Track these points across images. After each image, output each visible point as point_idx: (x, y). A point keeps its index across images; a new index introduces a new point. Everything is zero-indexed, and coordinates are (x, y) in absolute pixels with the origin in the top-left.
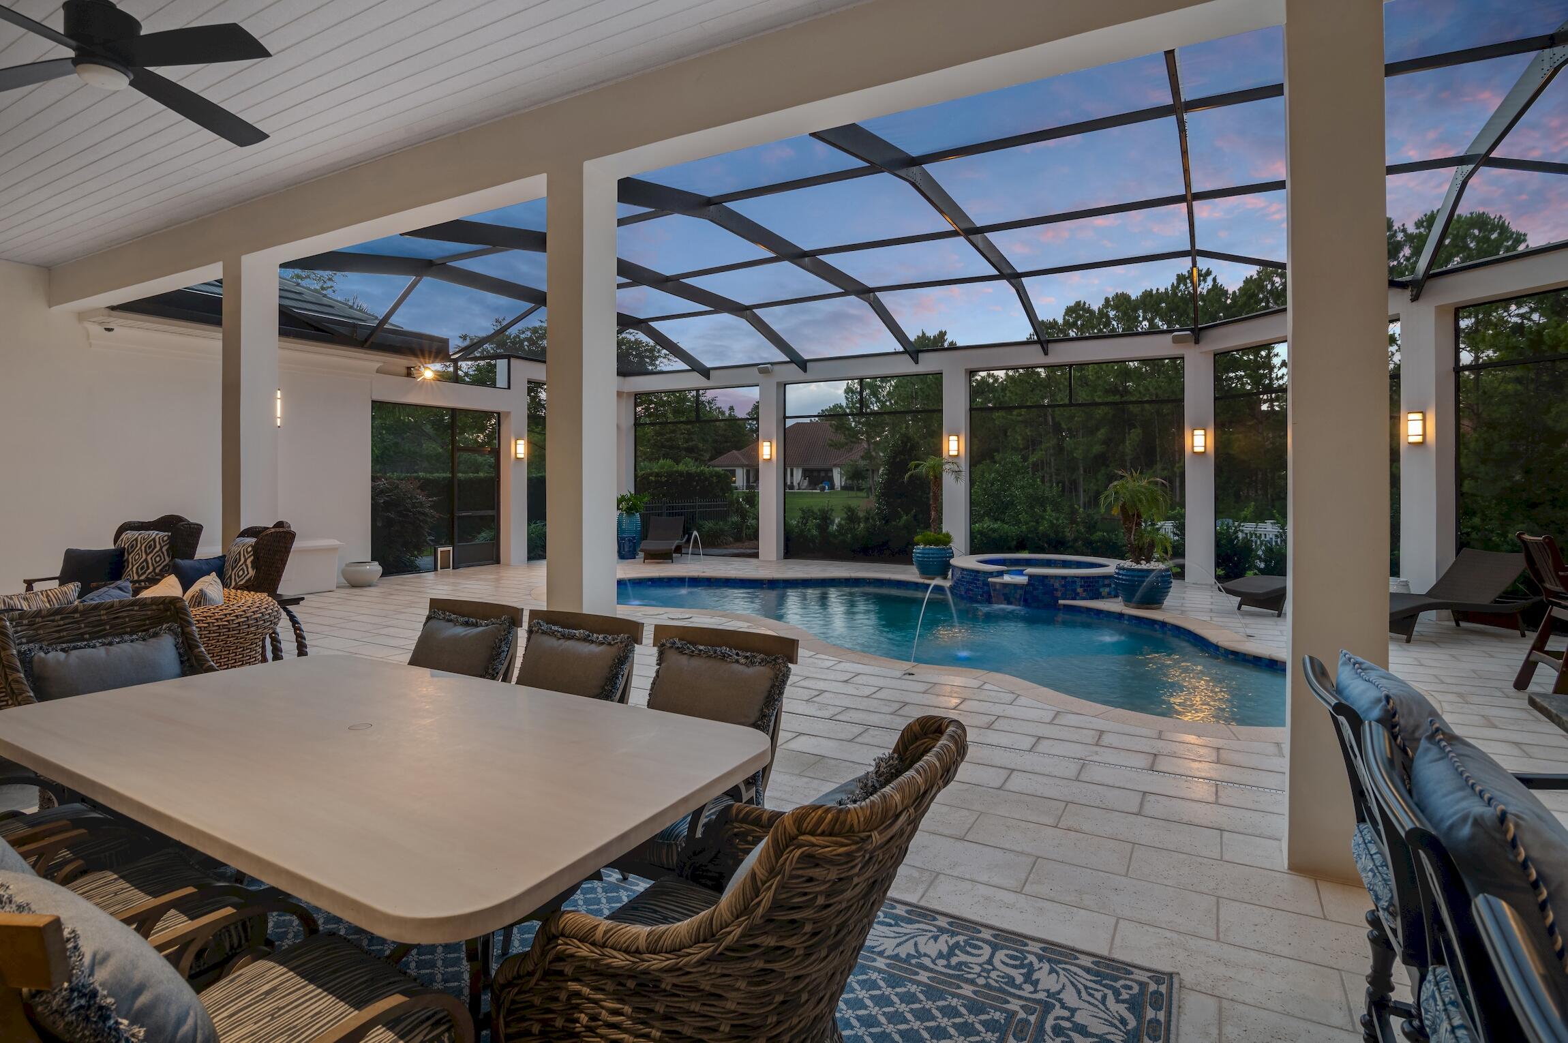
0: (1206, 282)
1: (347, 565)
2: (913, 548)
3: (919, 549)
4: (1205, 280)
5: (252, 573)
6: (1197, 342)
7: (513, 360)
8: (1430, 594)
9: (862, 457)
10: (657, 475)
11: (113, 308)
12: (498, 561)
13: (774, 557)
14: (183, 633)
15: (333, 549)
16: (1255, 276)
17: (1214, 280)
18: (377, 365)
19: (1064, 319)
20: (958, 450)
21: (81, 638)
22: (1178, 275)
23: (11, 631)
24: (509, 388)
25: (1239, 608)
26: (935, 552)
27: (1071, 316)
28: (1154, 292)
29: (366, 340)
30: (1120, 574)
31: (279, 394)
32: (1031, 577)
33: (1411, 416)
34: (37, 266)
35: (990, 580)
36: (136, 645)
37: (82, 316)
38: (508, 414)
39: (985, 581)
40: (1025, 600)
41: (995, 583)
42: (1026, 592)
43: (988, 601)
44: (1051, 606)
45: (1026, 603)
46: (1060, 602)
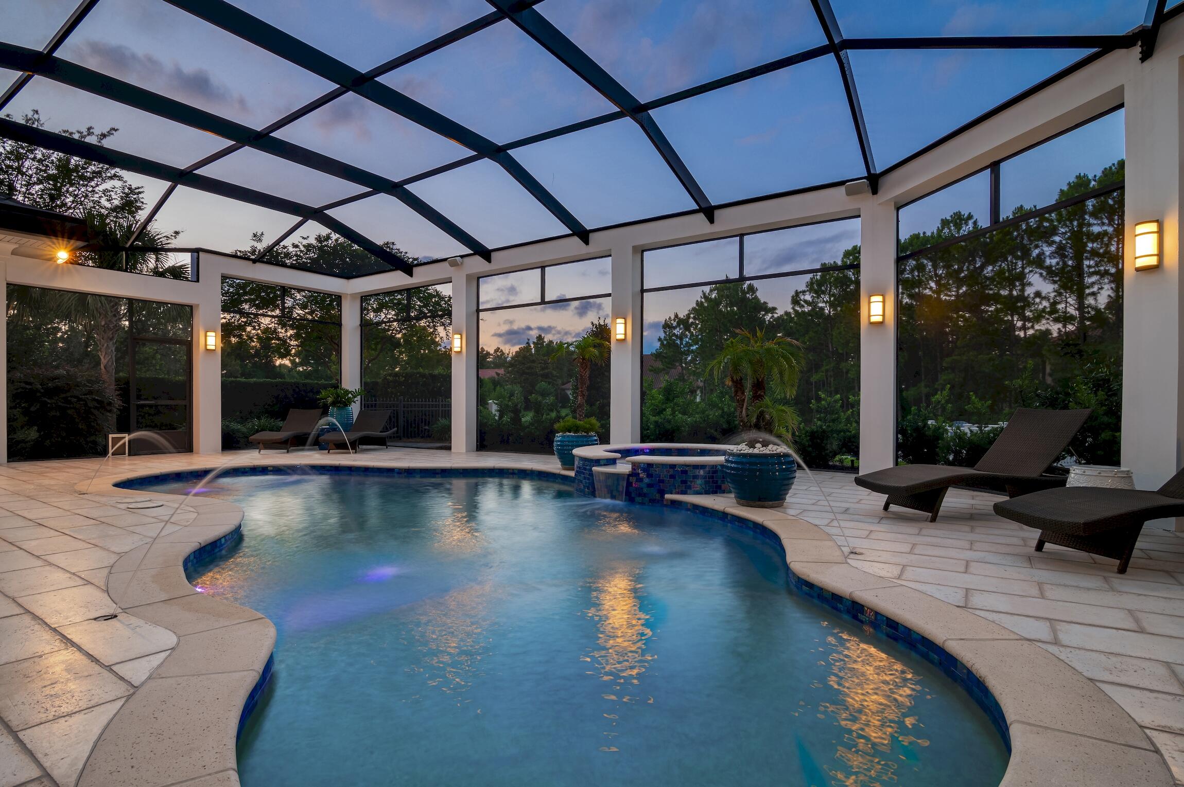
0: (967, 225)
2: (555, 436)
3: (558, 437)
4: (967, 224)
6: (875, 191)
7: (202, 255)
8: (1163, 491)
12: (190, 449)
13: (463, 450)
16: (1011, 217)
17: (975, 223)
19: (842, 261)
22: (942, 220)
24: (198, 281)
25: (883, 509)
26: (571, 439)
27: (848, 258)
28: (922, 235)
32: (635, 465)
33: (1140, 229)
35: (594, 468)
39: (591, 470)
40: (628, 493)
41: (599, 472)
42: (629, 484)
43: (593, 494)
44: (658, 501)
45: (630, 499)
46: (667, 496)
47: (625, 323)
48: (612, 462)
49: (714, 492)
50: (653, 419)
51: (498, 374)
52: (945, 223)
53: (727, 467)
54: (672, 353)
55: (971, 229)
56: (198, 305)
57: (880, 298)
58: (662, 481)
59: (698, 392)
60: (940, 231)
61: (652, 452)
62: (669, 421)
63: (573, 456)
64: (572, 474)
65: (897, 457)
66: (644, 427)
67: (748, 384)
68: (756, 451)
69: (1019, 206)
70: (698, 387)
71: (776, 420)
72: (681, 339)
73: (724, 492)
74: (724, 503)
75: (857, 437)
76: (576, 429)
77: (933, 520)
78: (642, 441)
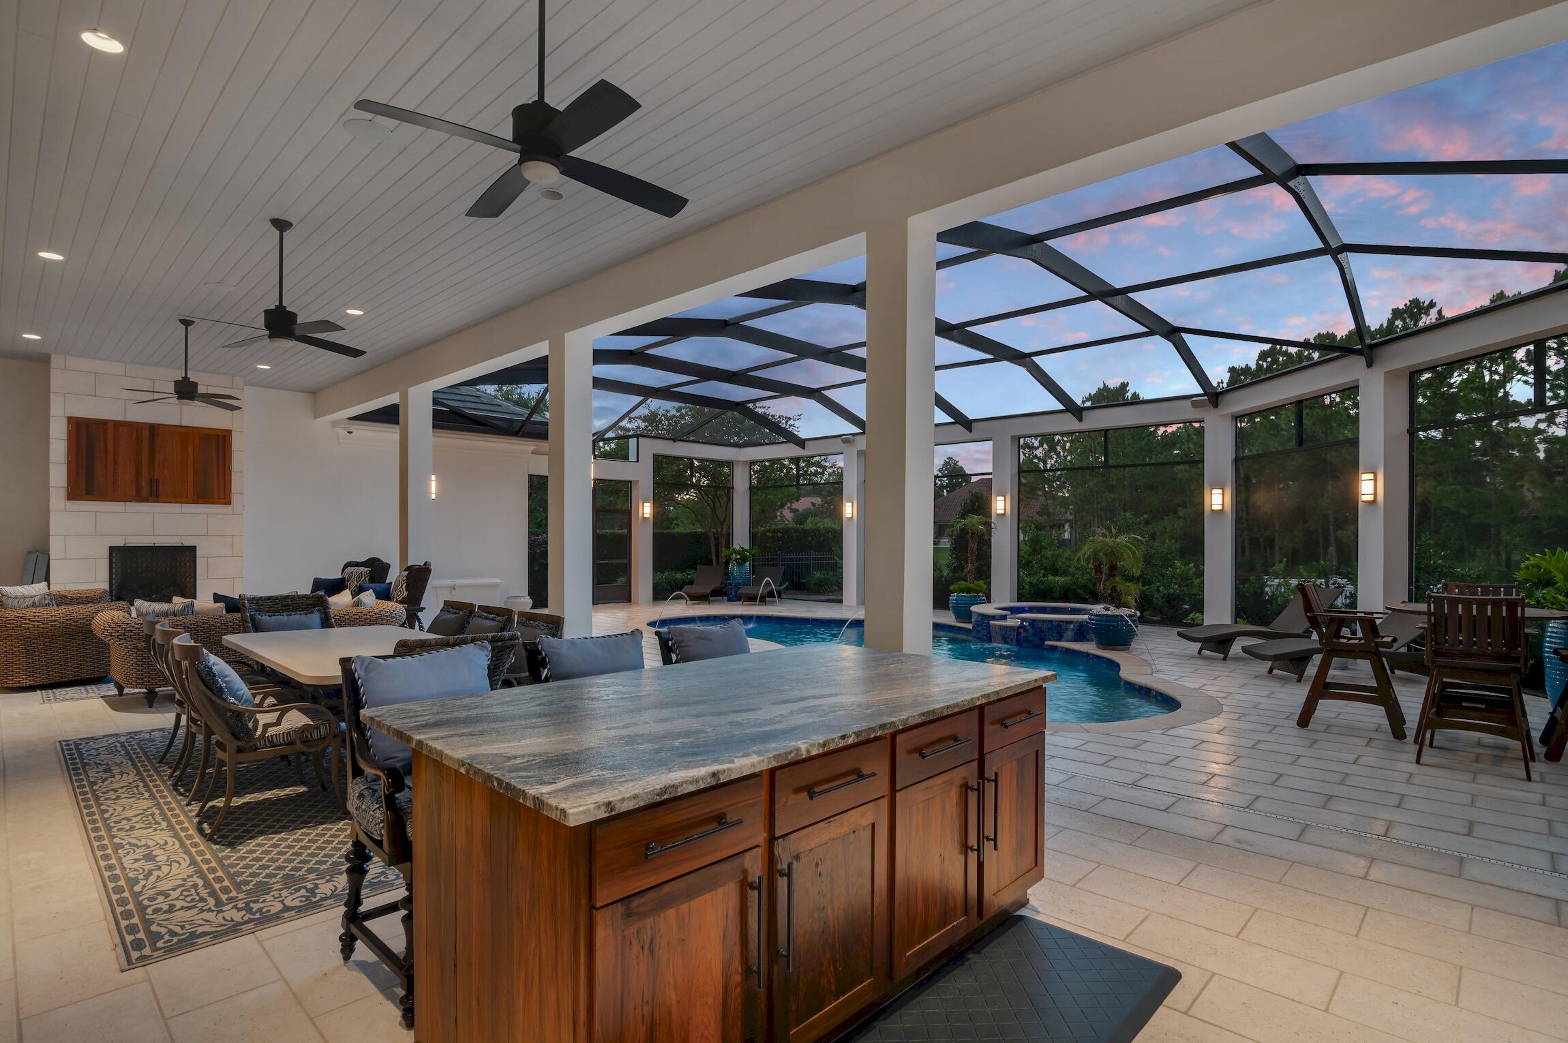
1: (508, 598)
2: (950, 596)
3: (953, 597)
4: (1427, 314)
5: (406, 593)
6: (1216, 405)
7: (641, 439)
9: (1038, 513)
10: (774, 531)
11: (350, 419)
12: (629, 600)
13: (854, 603)
14: (325, 612)
15: (496, 586)
17: (1440, 312)
18: (532, 448)
19: (1258, 364)
20: (1005, 509)
21: (278, 611)
22: (1393, 310)
23: (247, 605)
24: (638, 461)
25: (1200, 652)
26: (964, 598)
29: (520, 430)
30: (1093, 620)
31: (433, 477)
32: (1023, 620)
34: (308, 392)
35: (990, 622)
36: (302, 616)
37: (334, 424)
38: (637, 482)
39: (988, 623)
40: (1018, 641)
41: (996, 626)
42: (1019, 634)
43: (990, 640)
44: (1039, 645)
45: (1019, 643)
46: (1047, 643)
47: (1005, 500)
48: (1004, 617)
49: (1081, 641)
50: (1027, 579)
51: (813, 504)
52: (1397, 313)
53: (1090, 623)
54: (1033, 479)
55: (1433, 320)
56: (638, 481)
57: (1220, 491)
58: (1043, 632)
59: (1067, 527)
60: (1391, 322)
61: (1031, 610)
62: (1043, 582)
63: (971, 612)
64: (970, 626)
65: (1236, 617)
66: (1020, 586)
67: (1105, 568)
68: (1109, 613)
69: (1499, 292)
70: (1067, 521)
71: (1123, 593)
72: (1045, 463)
73: (1088, 641)
74: (1089, 647)
75: (1202, 600)
76: (969, 591)
77: (1225, 659)
78: (1019, 600)
